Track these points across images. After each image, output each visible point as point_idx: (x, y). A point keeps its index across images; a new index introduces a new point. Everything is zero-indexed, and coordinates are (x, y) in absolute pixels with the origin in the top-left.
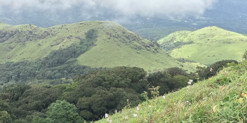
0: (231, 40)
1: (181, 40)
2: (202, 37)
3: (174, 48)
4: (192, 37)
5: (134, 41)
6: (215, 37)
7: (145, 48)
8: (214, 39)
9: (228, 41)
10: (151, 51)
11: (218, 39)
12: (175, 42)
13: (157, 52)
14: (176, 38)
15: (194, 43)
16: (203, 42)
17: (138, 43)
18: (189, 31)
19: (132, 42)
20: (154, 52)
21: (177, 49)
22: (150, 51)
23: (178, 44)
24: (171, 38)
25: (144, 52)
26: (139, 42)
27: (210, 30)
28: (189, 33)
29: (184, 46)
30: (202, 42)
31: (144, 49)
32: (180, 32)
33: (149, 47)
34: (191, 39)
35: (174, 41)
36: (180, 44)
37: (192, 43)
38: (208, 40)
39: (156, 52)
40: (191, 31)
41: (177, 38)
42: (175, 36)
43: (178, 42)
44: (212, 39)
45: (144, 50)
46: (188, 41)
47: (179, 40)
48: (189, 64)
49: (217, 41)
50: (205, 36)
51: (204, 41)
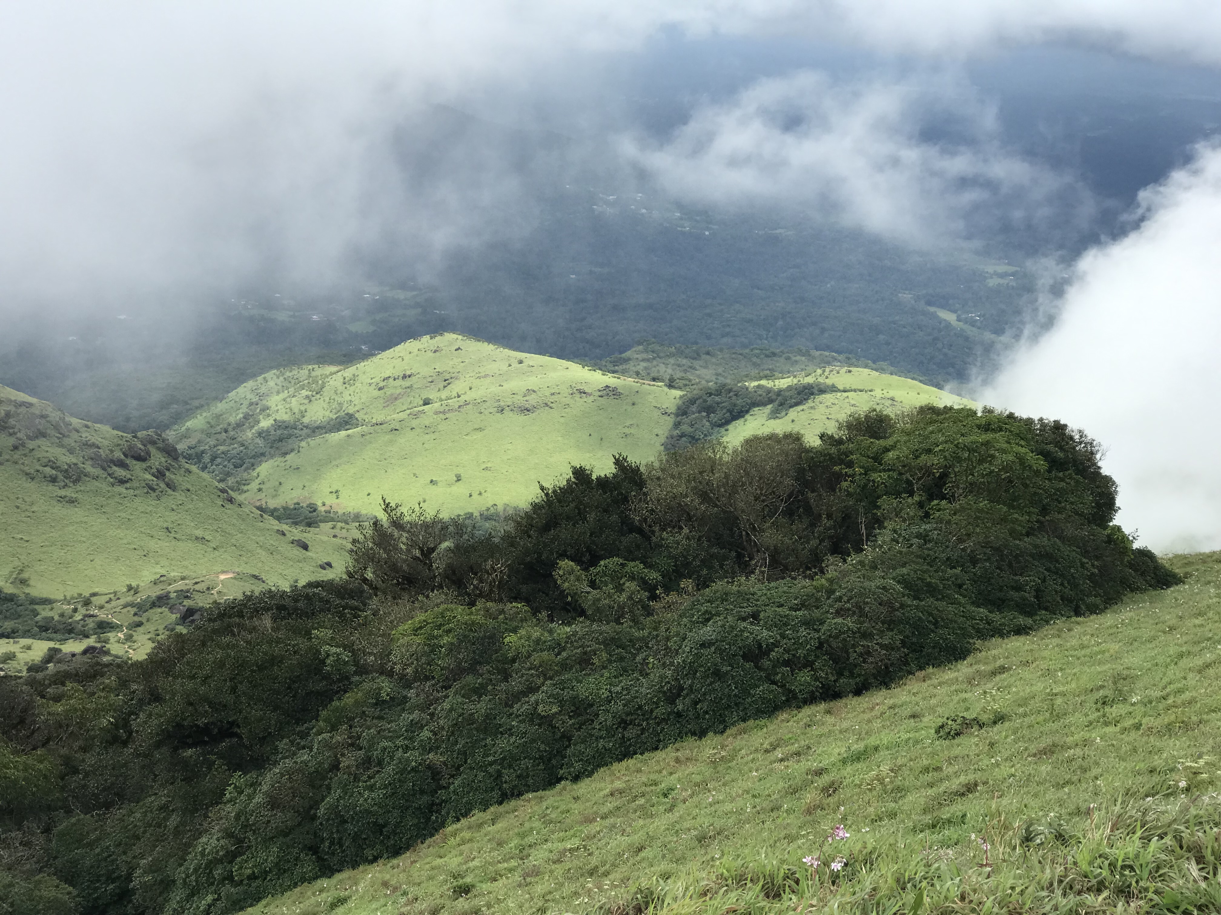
0: (533, 396)
1: (296, 410)
2: (398, 391)
3: (263, 454)
4: (346, 394)
5: (41, 442)
6: (457, 387)
7: (104, 469)
8: (454, 394)
9: (519, 400)
10: (135, 484)
11: (469, 396)
12: (265, 423)
13: (168, 485)
14: (269, 404)
15: (357, 426)
16: (402, 416)
17: (64, 451)
18: (332, 363)
19: (31, 444)
20: (154, 490)
21: (278, 461)
22: (128, 485)
23: (279, 432)
24: (244, 409)
25: (97, 493)
26: (66, 441)
27: (432, 354)
28: (332, 374)
29: (312, 443)
30: (395, 416)
31: (96, 478)
32: (288, 374)
33: (122, 464)
34: (345, 405)
35: (259, 422)
36: (290, 436)
37: (347, 423)
38: (426, 402)
39: (163, 485)
40: (341, 363)
41: (274, 401)
42: (261, 396)
43: (279, 425)
44: (444, 394)
45: (96, 483)
46: (327, 413)
47: (284, 416)
48: (337, 531)
49: (466, 403)
50: (407, 383)
51: (405, 408)
